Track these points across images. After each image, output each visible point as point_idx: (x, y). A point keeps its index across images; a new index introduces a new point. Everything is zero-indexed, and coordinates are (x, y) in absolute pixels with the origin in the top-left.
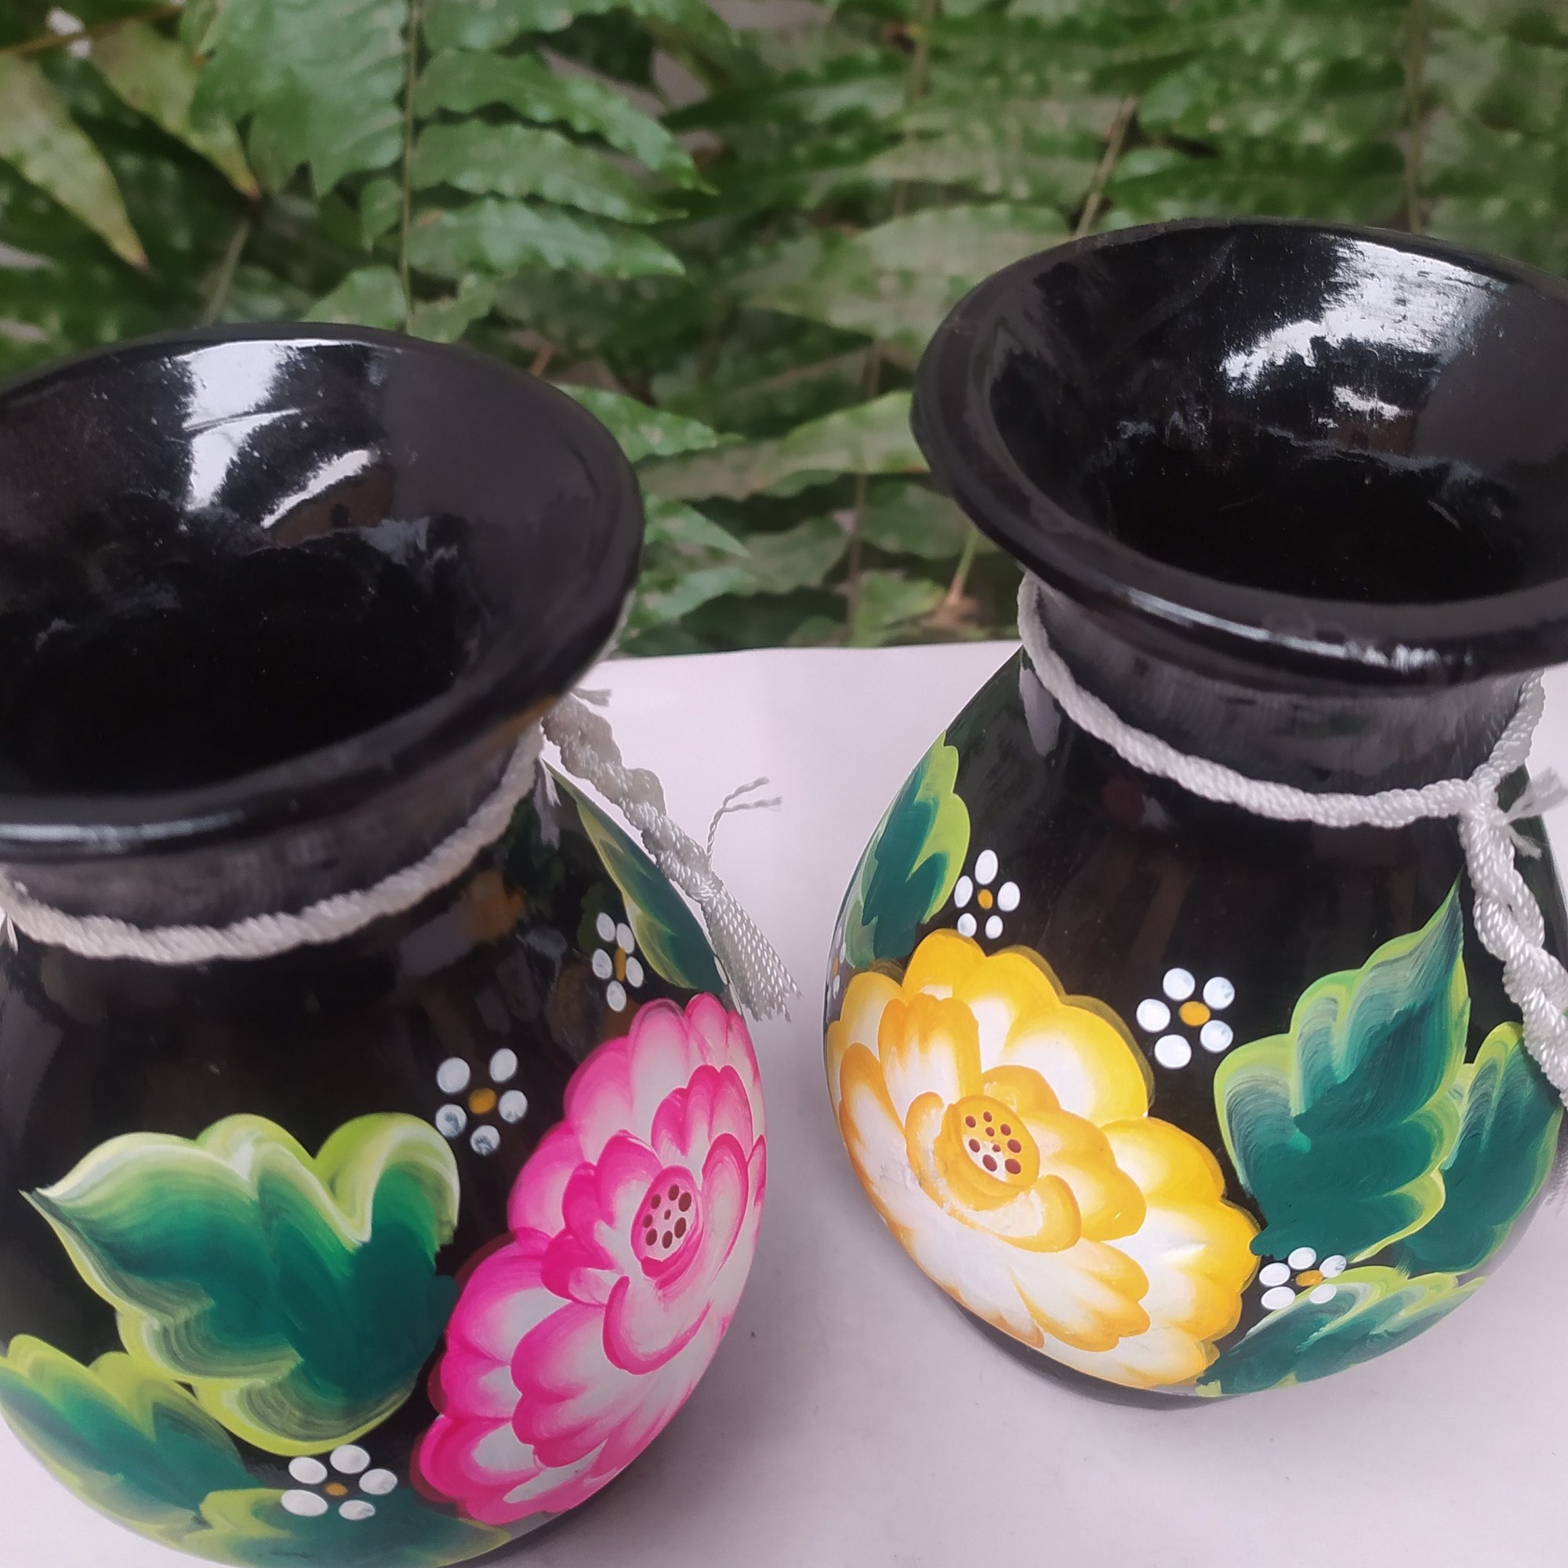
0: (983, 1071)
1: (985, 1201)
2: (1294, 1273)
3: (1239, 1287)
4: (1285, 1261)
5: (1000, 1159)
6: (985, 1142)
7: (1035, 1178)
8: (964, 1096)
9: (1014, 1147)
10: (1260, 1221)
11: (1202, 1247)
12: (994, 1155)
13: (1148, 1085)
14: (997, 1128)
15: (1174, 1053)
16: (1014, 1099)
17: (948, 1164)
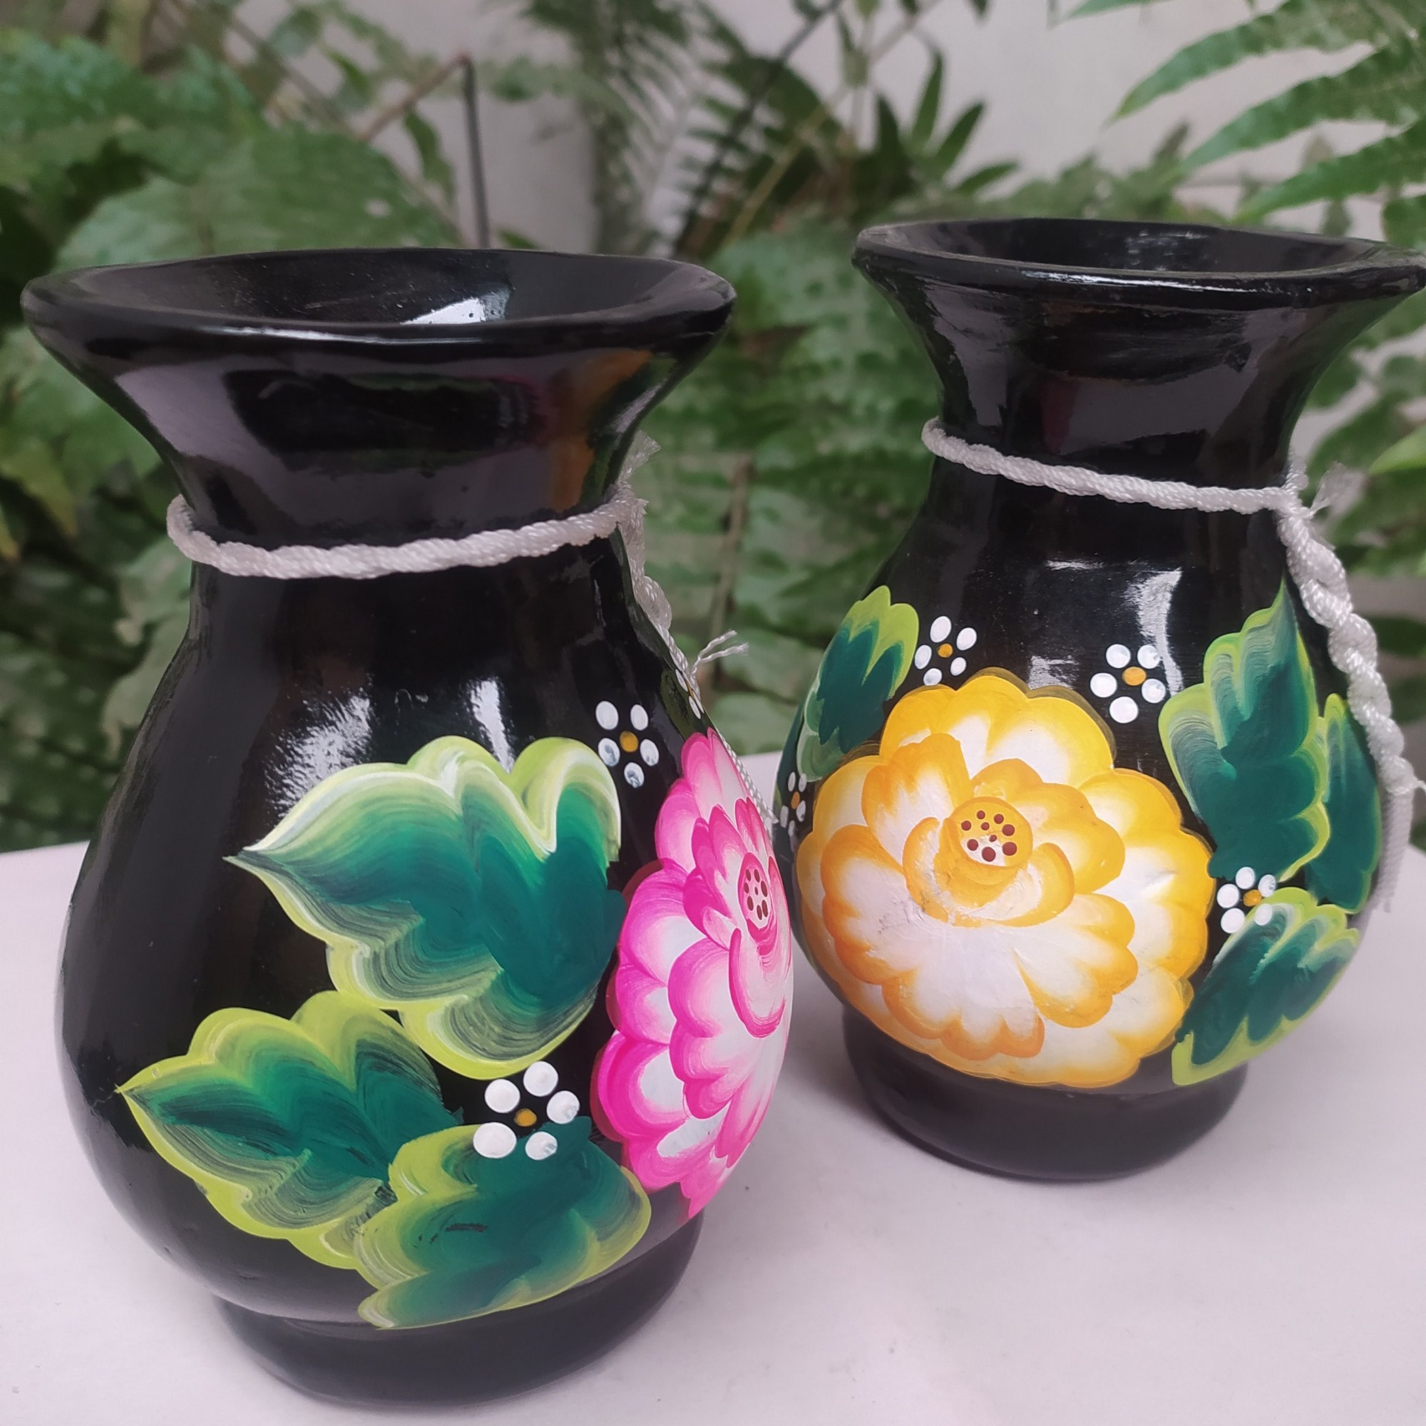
0: (971, 778)
1: (986, 893)
2: (1243, 892)
3: (1204, 912)
4: (1234, 882)
5: (997, 847)
6: (982, 838)
7: (1030, 853)
8: (957, 806)
9: (1009, 831)
10: (1212, 844)
11: (1172, 877)
12: (991, 845)
13: (1110, 743)
14: (989, 819)
15: (1125, 711)
16: (1001, 789)
17: (950, 874)
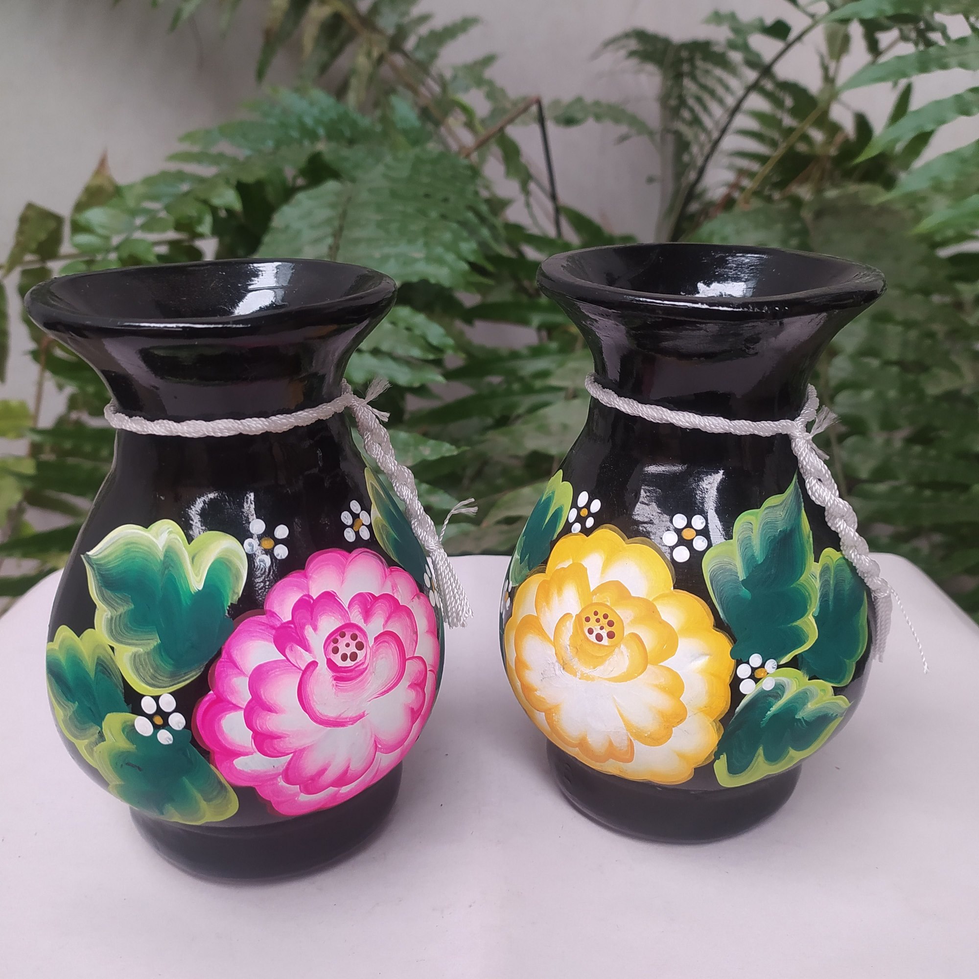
0: (592, 590)
1: (597, 661)
2: (753, 670)
3: (728, 680)
4: (748, 662)
5: (604, 633)
6: (596, 627)
7: (623, 638)
8: (583, 606)
9: (611, 624)
11: (707, 657)
12: (601, 632)
13: (671, 573)
14: (600, 616)
15: (682, 555)
16: (608, 599)
17: (578, 648)
